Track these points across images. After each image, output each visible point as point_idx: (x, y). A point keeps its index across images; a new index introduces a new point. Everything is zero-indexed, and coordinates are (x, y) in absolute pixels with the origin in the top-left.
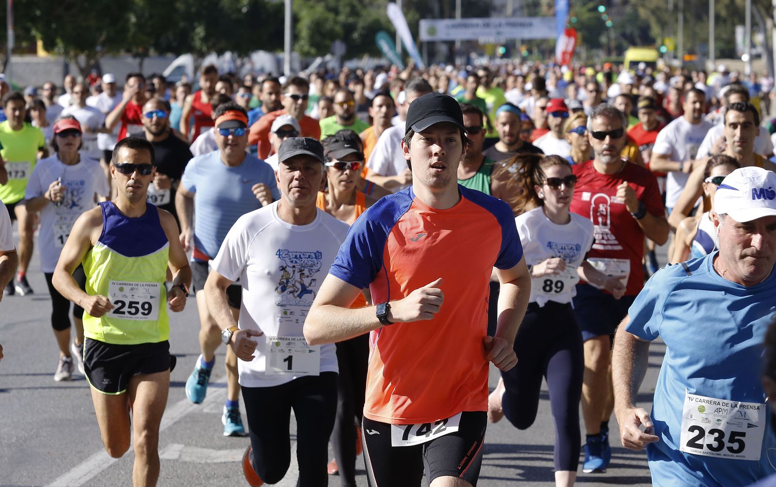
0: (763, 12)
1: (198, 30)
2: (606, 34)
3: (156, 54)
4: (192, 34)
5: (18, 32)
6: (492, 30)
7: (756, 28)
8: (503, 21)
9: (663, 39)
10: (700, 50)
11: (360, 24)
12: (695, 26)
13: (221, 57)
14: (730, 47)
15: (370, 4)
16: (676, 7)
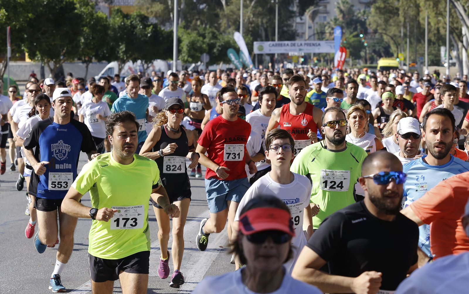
0: (456, 38)
1: (121, 47)
2: (364, 50)
3: (96, 61)
4: (117, 49)
5: (13, 48)
6: (298, 48)
7: (452, 48)
8: (303, 42)
9: (398, 54)
10: (419, 61)
11: (218, 44)
12: (416, 46)
13: (135, 63)
14: (437, 58)
15: (224, 32)
16: (405, 35)
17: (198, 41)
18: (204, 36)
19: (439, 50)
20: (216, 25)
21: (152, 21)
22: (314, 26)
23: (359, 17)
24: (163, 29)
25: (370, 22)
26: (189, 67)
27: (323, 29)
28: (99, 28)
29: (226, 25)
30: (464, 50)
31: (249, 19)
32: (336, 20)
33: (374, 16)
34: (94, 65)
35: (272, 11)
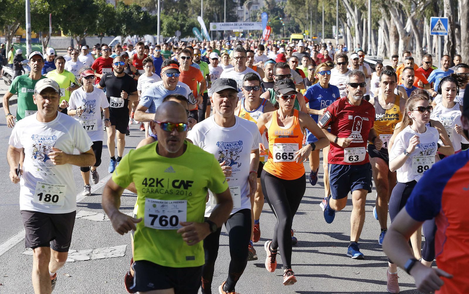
0: (343, 20)
1: (123, 27)
2: (283, 28)
3: (107, 36)
4: (121, 28)
5: (53, 27)
6: (238, 27)
7: (340, 27)
8: (242, 23)
9: (304, 30)
10: (319, 35)
11: (187, 24)
12: (316, 26)
13: (132, 37)
14: (330, 34)
15: (191, 16)
16: (309, 18)
17: (174, 22)
18: (177, 19)
19: (332, 28)
20: (185, 12)
21: (143, 10)
22: (249, 13)
23: (279, 7)
24: (150, 14)
25: (286, 10)
26: (168, 39)
27: (255, 14)
28: (109, 14)
29: (192, 12)
30: (348, 28)
31: (207, 8)
32: (264, 8)
33: (289, 6)
34: (105, 38)
35: (222, 3)
